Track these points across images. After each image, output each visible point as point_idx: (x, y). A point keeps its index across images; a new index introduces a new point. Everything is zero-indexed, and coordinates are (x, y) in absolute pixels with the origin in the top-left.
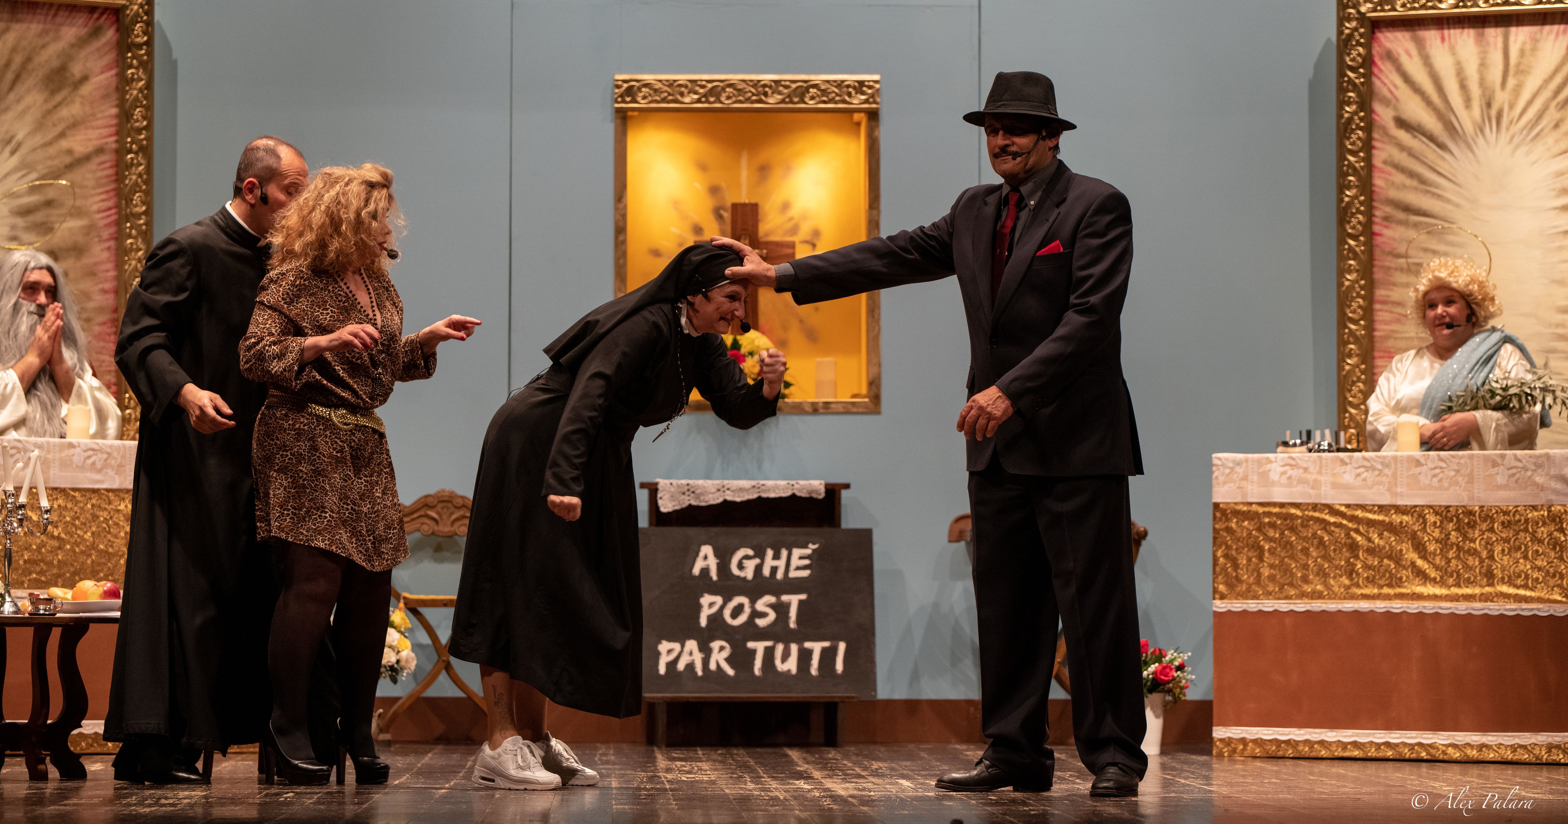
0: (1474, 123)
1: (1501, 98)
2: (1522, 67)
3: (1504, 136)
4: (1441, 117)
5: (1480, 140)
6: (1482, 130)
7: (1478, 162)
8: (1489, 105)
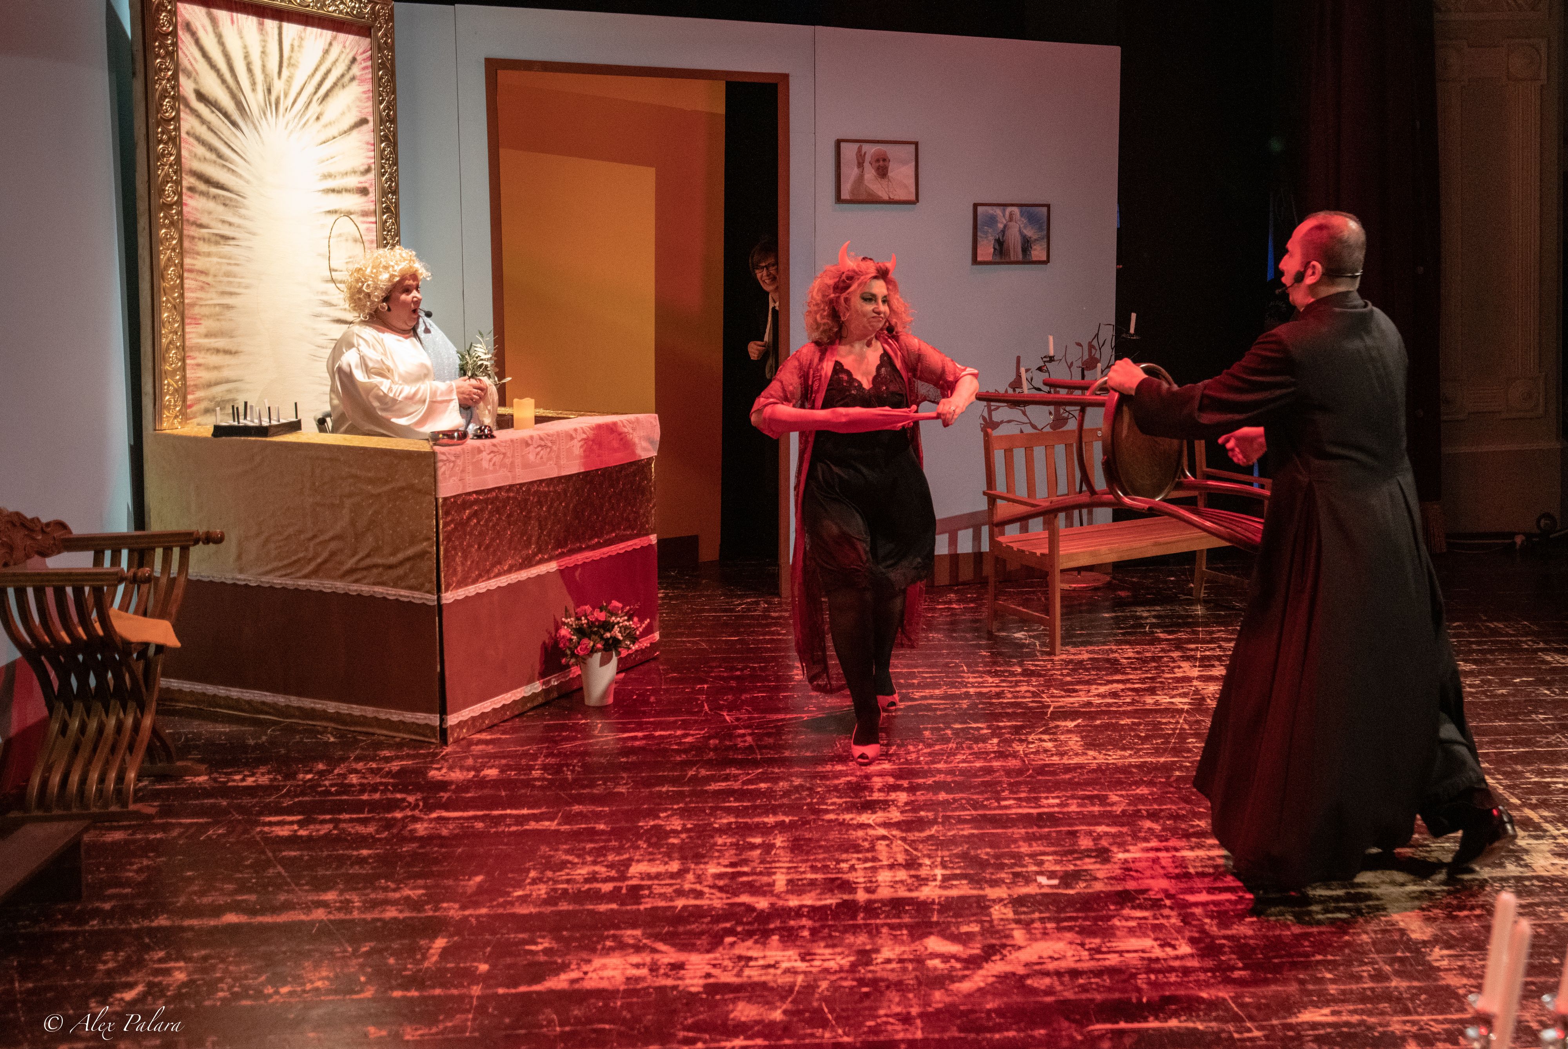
0: (259, 106)
1: (278, 86)
2: (293, 61)
3: (282, 121)
4: (234, 96)
5: (264, 122)
6: (265, 114)
7: (263, 142)
8: (269, 91)
